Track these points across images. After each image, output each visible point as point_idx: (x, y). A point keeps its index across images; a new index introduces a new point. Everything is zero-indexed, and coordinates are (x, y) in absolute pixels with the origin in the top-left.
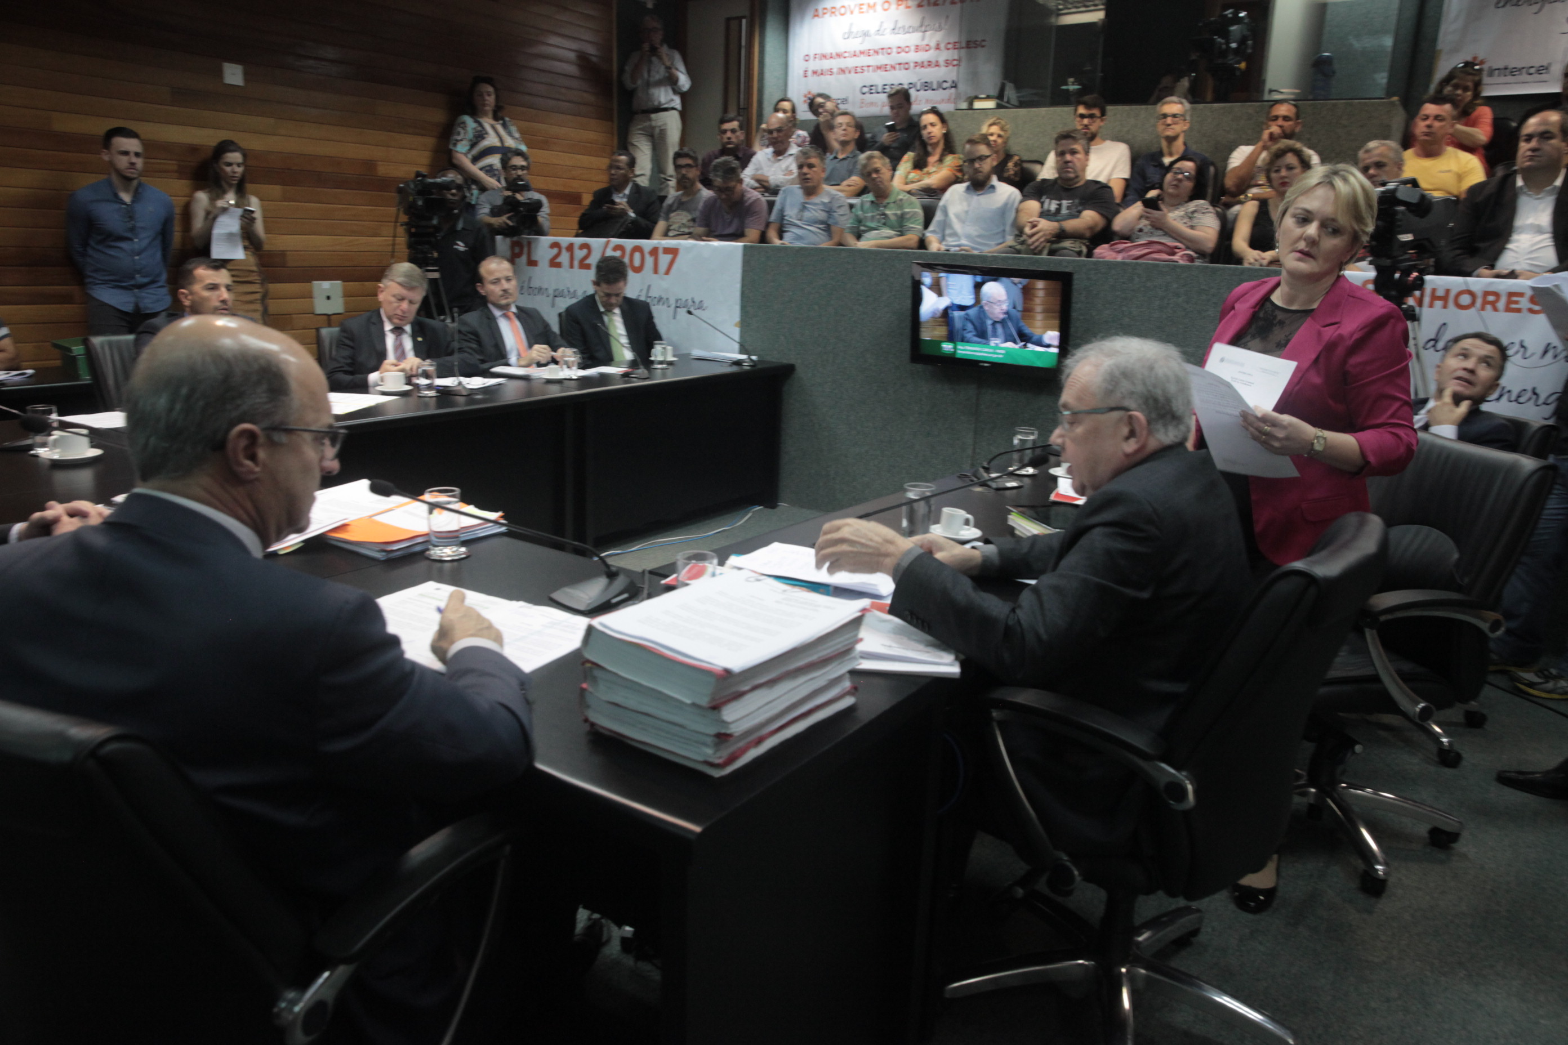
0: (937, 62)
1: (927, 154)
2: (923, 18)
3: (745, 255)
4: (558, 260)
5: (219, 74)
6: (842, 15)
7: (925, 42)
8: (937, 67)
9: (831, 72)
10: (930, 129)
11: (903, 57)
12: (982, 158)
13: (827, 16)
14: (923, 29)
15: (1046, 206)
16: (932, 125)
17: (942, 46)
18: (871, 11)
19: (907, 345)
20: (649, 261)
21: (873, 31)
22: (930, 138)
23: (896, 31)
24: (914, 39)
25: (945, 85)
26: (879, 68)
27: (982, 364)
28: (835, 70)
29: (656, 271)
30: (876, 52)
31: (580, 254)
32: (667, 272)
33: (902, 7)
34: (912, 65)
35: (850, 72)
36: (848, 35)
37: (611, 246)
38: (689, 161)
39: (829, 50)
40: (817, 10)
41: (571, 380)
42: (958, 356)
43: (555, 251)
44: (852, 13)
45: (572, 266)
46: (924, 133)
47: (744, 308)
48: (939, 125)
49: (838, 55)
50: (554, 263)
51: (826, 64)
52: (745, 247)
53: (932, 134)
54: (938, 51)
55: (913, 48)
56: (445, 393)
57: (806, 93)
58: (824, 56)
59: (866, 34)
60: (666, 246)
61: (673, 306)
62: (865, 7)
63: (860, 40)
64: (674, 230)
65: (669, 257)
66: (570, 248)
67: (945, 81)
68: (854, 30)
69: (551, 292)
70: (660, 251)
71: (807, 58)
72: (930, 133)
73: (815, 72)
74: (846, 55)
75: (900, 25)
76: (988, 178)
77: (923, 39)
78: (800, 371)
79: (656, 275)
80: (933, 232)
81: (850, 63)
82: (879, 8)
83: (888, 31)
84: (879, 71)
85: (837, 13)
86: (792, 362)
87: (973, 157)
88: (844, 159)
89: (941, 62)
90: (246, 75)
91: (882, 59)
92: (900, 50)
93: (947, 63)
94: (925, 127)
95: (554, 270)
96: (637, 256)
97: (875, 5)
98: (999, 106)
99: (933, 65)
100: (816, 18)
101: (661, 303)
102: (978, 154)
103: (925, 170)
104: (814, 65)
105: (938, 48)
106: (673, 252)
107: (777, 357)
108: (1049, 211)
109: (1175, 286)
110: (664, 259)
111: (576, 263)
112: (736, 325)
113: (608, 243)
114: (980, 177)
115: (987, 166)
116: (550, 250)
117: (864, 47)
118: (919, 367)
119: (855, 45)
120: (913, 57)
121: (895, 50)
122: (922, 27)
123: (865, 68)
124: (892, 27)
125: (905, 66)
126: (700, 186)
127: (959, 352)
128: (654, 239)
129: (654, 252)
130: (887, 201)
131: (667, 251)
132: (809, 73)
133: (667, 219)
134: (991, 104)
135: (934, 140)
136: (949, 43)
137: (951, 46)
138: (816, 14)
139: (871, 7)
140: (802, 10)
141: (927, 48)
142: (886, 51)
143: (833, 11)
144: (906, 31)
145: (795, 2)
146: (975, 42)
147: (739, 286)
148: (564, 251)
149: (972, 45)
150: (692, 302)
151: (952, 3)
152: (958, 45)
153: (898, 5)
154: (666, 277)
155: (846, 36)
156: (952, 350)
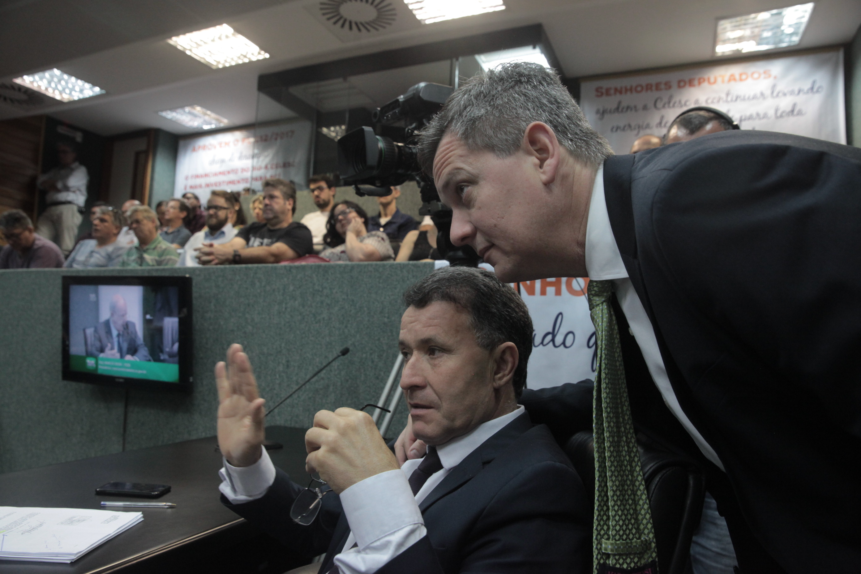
6: (209, 150)
7: (260, 163)
9: (200, 186)
11: (246, 175)
13: (200, 151)
17: (269, 166)
18: (227, 147)
21: (227, 159)
23: (241, 158)
27: (117, 380)
28: (207, 184)
30: (229, 172)
33: (245, 143)
34: (250, 179)
36: (213, 162)
39: (200, 172)
40: (194, 147)
42: (99, 372)
44: (215, 148)
49: (206, 175)
51: (198, 181)
54: (266, 170)
55: (251, 169)
58: (197, 176)
59: (223, 161)
62: (223, 145)
63: (219, 165)
68: (216, 159)
71: (187, 178)
73: (191, 187)
74: (210, 175)
75: (244, 154)
77: (258, 161)
81: (213, 180)
82: (231, 145)
83: (236, 158)
85: (207, 149)
91: (232, 177)
92: (243, 170)
97: (229, 142)
100: (194, 153)
104: (192, 183)
105: (266, 167)
117: (222, 170)
119: (217, 168)
120: (251, 174)
121: (240, 171)
123: (222, 183)
124: (239, 156)
125: (246, 180)
127: (100, 367)
130: (147, 247)
136: (273, 165)
137: (274, 167)
138: (194, 150)
139: (227, 144)
140: (186, 148)
141: (260, 168)
142: (234, 171)
143: (204, 148)
144: (246, 158)
145: (181, 143)
146: (289, 163)
149: (287, 165)
151: (276, 139)
152: (278, 166)
153: (243, 142)
155: (211, 163)
156: (94, 366)
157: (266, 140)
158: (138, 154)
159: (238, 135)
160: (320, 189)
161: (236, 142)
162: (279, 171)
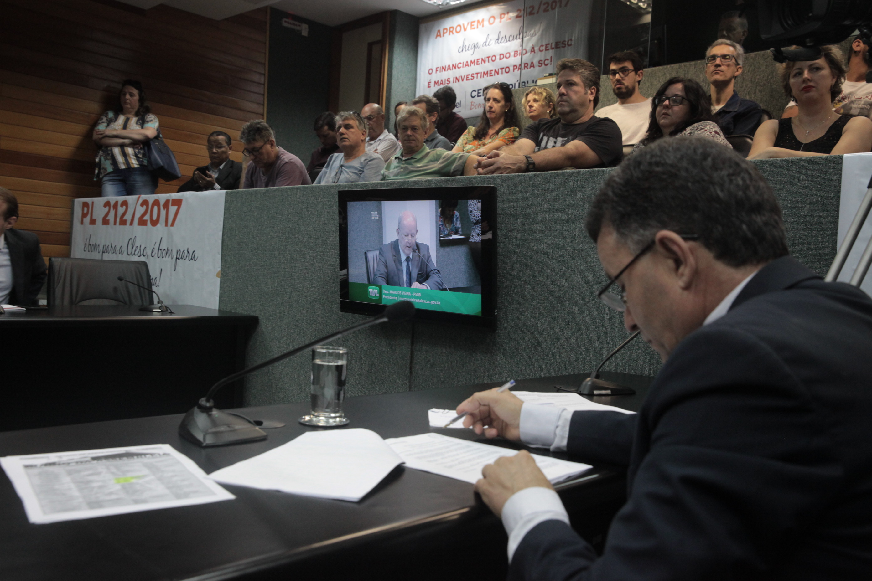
0: (532, 63)
2: (522, 26)
3: (226, 200)
4: (107, 218)
6: (457, 32)
7: (523, 46)
8: (532, 68)
10: (491, 103)
11: (505, 62)
13: (446, 35)
14: (521, 36)
16: (495, 100)
17: (536, 49)
18: (480, 27)
20: (163, 213)
21: (481, 43)
22: (491, 112)
23: (500, 41)
24: (515, 45)
26: (485, 73)
28: (451, 80)
29: (166, 222)
30: (484, 61)
31: (120, 212)
32: (173, 223)
33: (504, 20)
34: (512, 68)
35: (463, 80)
36: (462, 49)
37: (141, 201)
39: (447, 62)
40: (439, 31)
43: (107, 209)
44: (465, 30)
45: (115, 224)
47: (224, 257)
48: (502, 101)
49: (454, 67)
50: (105, 222)
51: (445, 75)
52: (227, 193)
53: (493, 109)
54: (533, 53)
55: (512, 54)
58: (444, 69)
59: (476, 46)
60: (174, 198)
61: (175, 257)
62: (475, 24)
63: (471, 51)
65: (175, 208)
66: (116, 206)
68: (467, 44)
69: (101, 248)
70: (170, 204)
71: (430, 71)
72: (490, 108)
73: (436, 83)
74: (460, 65)
75: (502, 35)
77: (521, 44)
78: (265, 326)
79: (166, 227)
81: (463, 72)
82: (486, 23)
83: (493, 42)
84: (485, 77)
85: (454, 32)
86: (257, 314)
89: (536, 62)
91: (488, 66)
92: (503, 56)
93: (540, 63)
94: (488, 101)
95: (105, 227)
96: (156, 208)
97: (483, 20)
99: (529, 67)
100: (438, 38)
101: (168, 255)
104: (436, 77)
105: (533, 50)
106: (178, 203)
107: (242, 310)
110: (172, 212)
111: (118, 220)
112: (217, 276)
116: (104, 209)
117: (474, 58)
119: (468, 56)
120: (513, 61)
121: (498, 57)
122: (521, 34)
123: (475, 76)
124: (497, 38)
125: (506, 70)
127: (385, 297)
129: (166, 205)
131: (174, 202)
132: (432, 84)
136: (542, 46)
137: (544, 48)
138: (438, 35)
139: (481, 22)
140: (428, 32)
141: (524, 52)
142: (491, 58)
143: (451, 30)
144: (508, 39)
145: (422, 27)
146: (563, 43)
147: (221, 233)
148: (112, 208)
149: (561, 45)
150: (188, 252)
151: (546, 10)
152: (549, 47)
153: (501, 18)
154: (172, 228)
155: (461, 50)
156: (378, 295)
157: (531, 13)
158: (370, 45)
159: (494, 10)
160: (624, 70)
161: (492, 20)
162: (551, 53)
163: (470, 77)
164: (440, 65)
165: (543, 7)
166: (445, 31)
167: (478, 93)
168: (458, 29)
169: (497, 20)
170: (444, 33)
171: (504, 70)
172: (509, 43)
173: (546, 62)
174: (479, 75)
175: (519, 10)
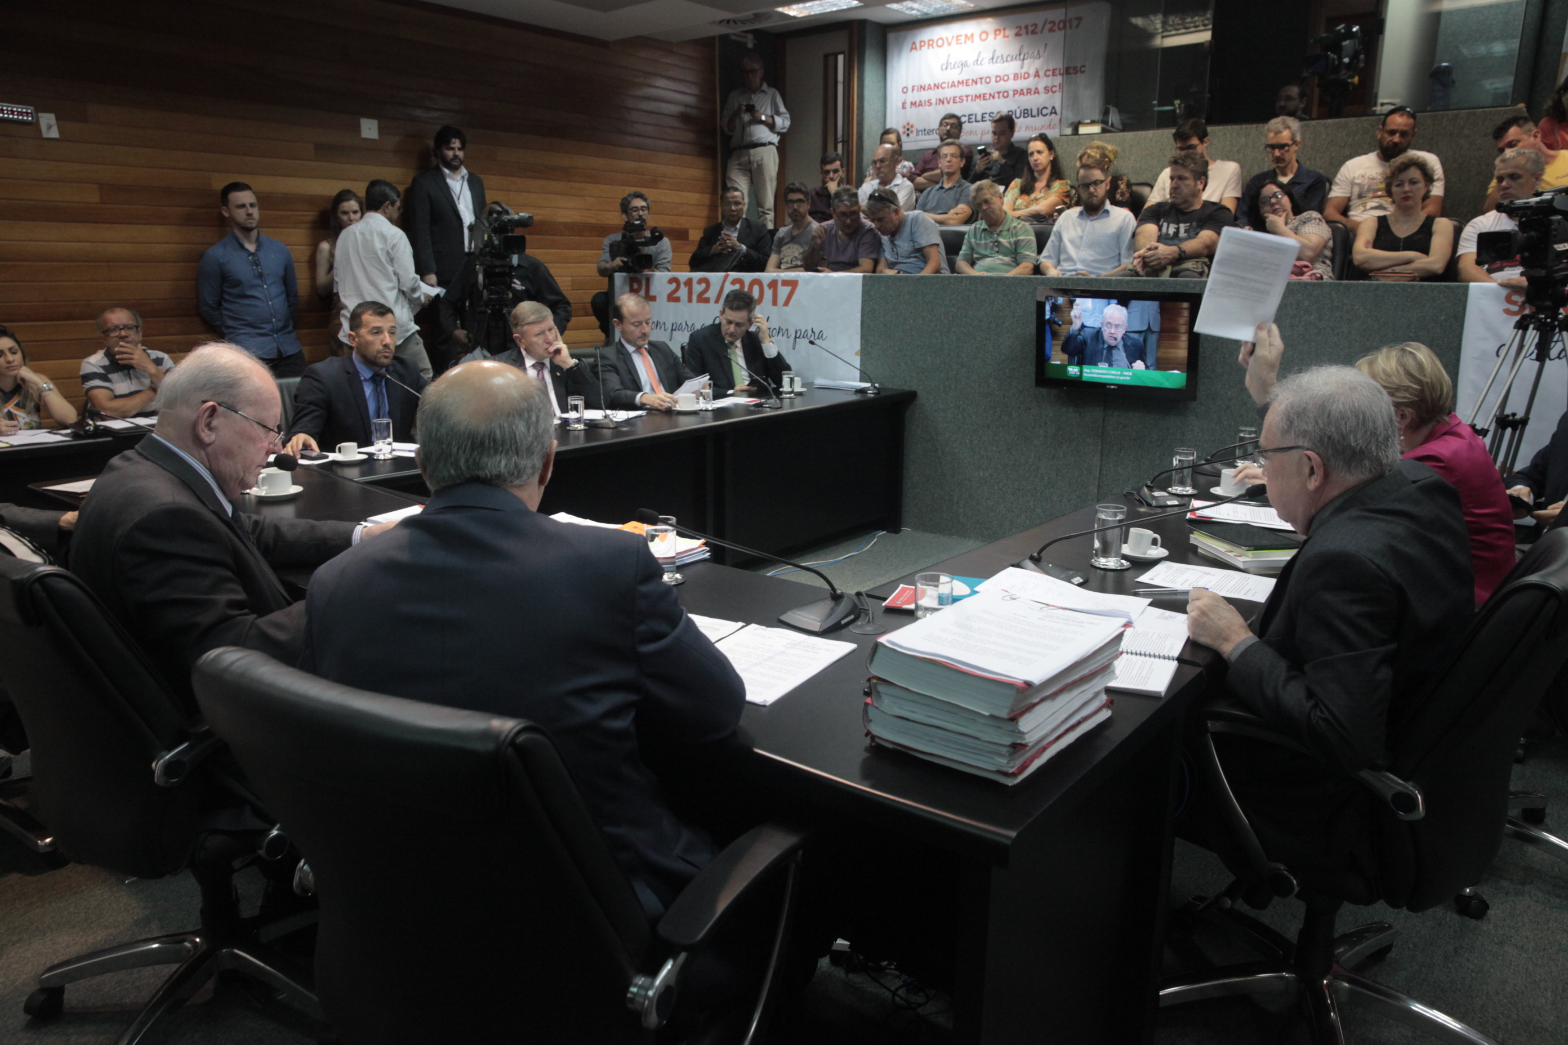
0: (1037, 89)
1: (1034, 180)
2: (1022, 46)
3: (864, 285)
4: (676, 295)
5: (357, 128)
6: (939, 46)
7: (1025, 70)
8: (1036, 95)
9: (929, 103)
10: (1036, 156)
11: (1002, 86)
12: (1096, 183)
13: (924, 49)
14: (1022, 57)
15: (1164, 229)
16: (1039, 152)
17: (1041, 73)
18: (969, 42)
19: (1031, 369)
20: (768, 293)
21: (970, 62)
22: (1037, 165)
23: (995, 60)
24: (1012, 67)
25: (1045, 112)
26: (977, 97)
27: (1107, 387)
28: (933, 101)
29: (775, 302)
30: (975, 82)
31: (698, 288)
32: (786, 303)
33: (1000, 37)
34: (1011, 93)
35: (948, 103)
36: (946, 66)
37: (730, 279)
38: (801, 196)
39: (927, 81)
40: (914, 43)
41: (707, 410)
42: (1084, 379)
43: (674, 286)
44: (949, 44)
45: (690, 300)
46: (1031, 159)
47: (863, 337)
48: (1046, 152)
49: (937, 86)
50: (672, 298)
51: (924, 96)
52: (864, 277)
53: (1038, 162)
54: (1037, 78)
55: (1011, 77)
56: (592, 426)
57: (905, 124)
58: (922, 88)
59: (964, 65)
60: (785, 278)
61: (793, 336)
62: (962, 39)
64: (787, 263)
65: (788, 289)
66: (689, 283)
67: (1046, 108)
68: (952, 61)
69: (669, 326)
70: (780, 284)
71: (905, 90)
72: (1036, 160)
73: (913, 104)
74: (944, 85)
75: (998, 54)
76: (1103, 203)
77: (1022, 67)
78: (922, 398)
79: (774, 307)
80: (1049, 257)
81: (949, 93)
82: (976, 38)
83: (986, 60)
84: (978, 100)
85: (935, 45)
86: (914, 388)
87: (1088, 181)
88: (950, 189)
89: (1041, 88)
90: (381, 130)
91: (980, 89)
92: (999, 79)
93: (1047, 90)
94: (1032, 154)
95: (672, 304)
97: (972, 35)
98: (1104, 131)
99: (1032, 92)
100: (914, 51)
101: (781, 334)
102: (1093, 179)
103: (1033, 196)
104: (911, 97)
105: (1037, 75)
106: (793, 284)
107: (898, 384)
108: (1167, 234)
109: (1306, 303)
110: (783, 291)
111: (694, 297)
112: (856, 354)
113: (726, 278)
114: (1095, 201)
115: (1101, 190)
116: (669, 285)
117: (963, 77)
118: (1044, 391)
119: (954, 75)
120: (1012, 85)
121: (993, 79)
122: (1021, 56)
123: (965, 98)
124: (991, 57)
125: (1005, 94)
126: (810, 218)
127: (1085, 375)
128: (767, 272)
129: (773, 284)
130: (1000, 229)
131: (785, 283)
132: (908, 105)
133: (779, 252)
134: (1096, 129)
135: (1041, 168)
136: (1048, 70)
137: (1050, 73)
138: (913, 47)
139: (970, 38)
140: (900, 43)
141: (1026, 76)
142: (985, 80)
143: (931, 43)
144: (1005, 60)
145: (891, 37)
146: (1075, 68)
147: (859, 315)
148: (682, 286)
149: (1071, 71)
150: (813, 332)
151: (1051, 30)
152: (1057, 72)
153: (996, 35)
154: (785, 308)
155: (944, 67)
156: (1078, 373)
157: (1033, 32)
158: (826, 57)
159: (987, 24)
161: (984, 36)
162: (1058, 80)
163: (958, 100)
164: (917, 83)
165: (1048, 26)
166: (923, 44)
167: (969, 119)
168: (940, 43)
169: (991, 36)
170: (921, 46)
171: (1001, 95)
172: (1006, 64)
173: (1054, 89)
174: (970, 98)
175: (1020, 27)
